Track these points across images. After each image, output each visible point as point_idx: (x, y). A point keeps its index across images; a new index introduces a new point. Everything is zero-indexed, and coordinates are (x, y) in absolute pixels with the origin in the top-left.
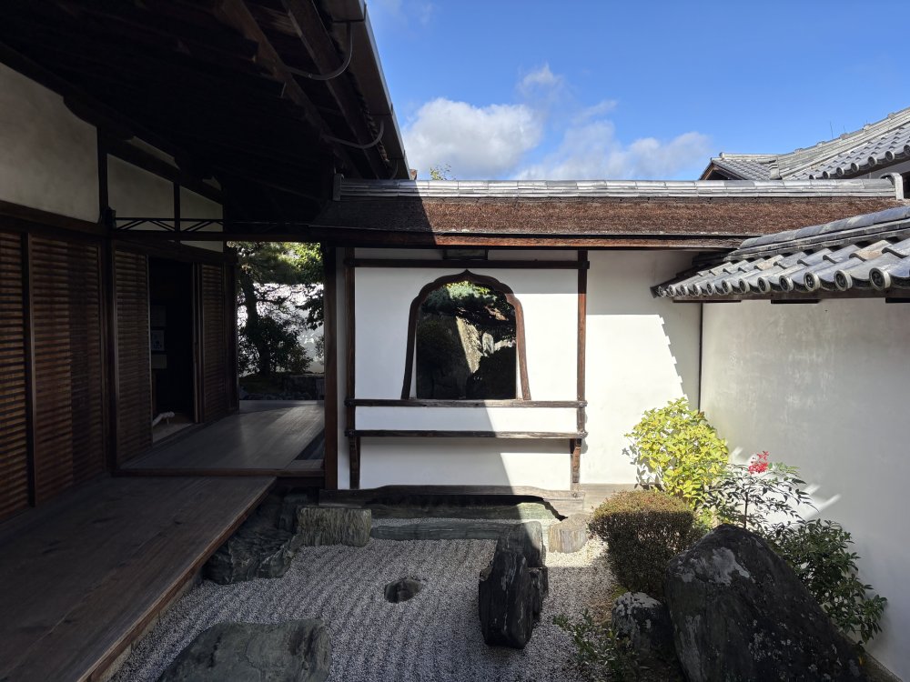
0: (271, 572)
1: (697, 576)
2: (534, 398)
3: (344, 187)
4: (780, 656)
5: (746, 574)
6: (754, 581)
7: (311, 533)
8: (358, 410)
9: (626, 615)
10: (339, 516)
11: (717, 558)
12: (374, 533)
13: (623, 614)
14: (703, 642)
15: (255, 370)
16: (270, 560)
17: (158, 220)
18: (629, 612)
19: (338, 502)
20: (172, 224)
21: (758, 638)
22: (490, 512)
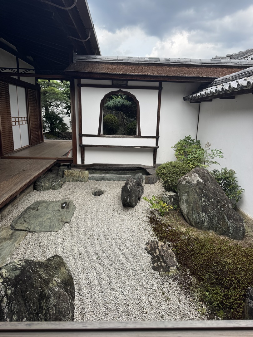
0: (56, 188)
1: (187, 182)
2: (142, 135)
3: (77, 57)
4: (209, 204)
5: (201, 181)
6: (204, 183)
7: (69, 178)
8: (83, 138)
9: (166, 197)
10: (78, 173)
11: (193, 176)
12: (89, 178)
13: (165, 197)
14: (187, 202)
15: (49, 130)
16: (55, 184)
17: (11, 68)
18: (167, 196)
19: (77, 168)
20: (16, 70)
21: (203, 199)
22: (127, 173)
